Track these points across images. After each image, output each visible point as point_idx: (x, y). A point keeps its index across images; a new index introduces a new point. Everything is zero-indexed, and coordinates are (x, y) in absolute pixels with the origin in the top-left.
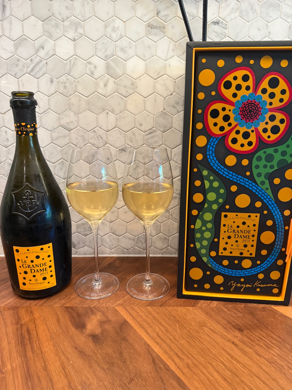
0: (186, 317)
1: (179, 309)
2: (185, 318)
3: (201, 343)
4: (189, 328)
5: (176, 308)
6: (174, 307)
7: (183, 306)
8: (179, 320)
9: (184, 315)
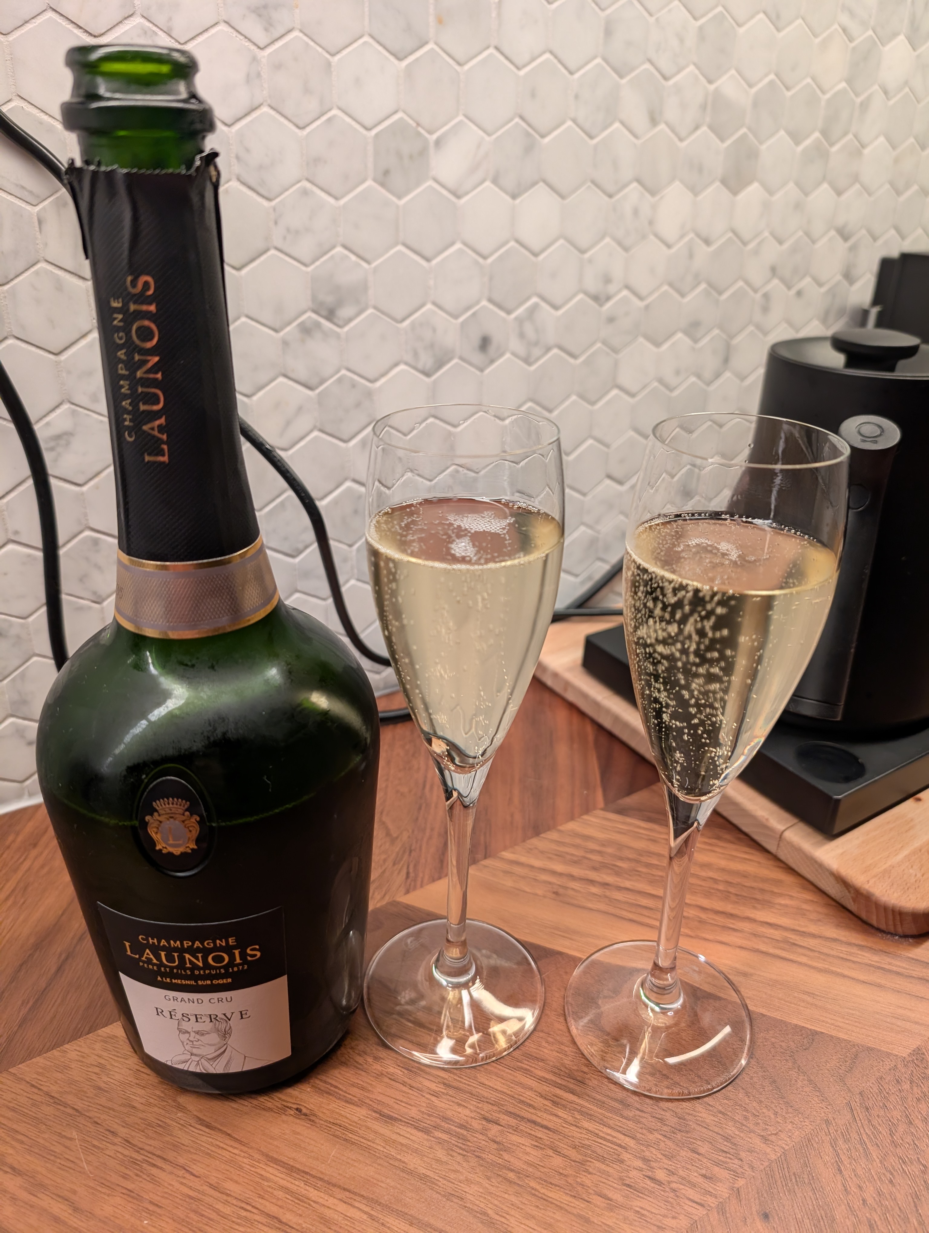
0: (105, 1079)
1: (73, 1055)
2: (103, 1085)
3: (181, 1173)
4: (126, 1125)
5: (55, 1053)
6: (49, 1054)
7: (87, 1029)
8: (79, 1105)
9: (97, 1070)
